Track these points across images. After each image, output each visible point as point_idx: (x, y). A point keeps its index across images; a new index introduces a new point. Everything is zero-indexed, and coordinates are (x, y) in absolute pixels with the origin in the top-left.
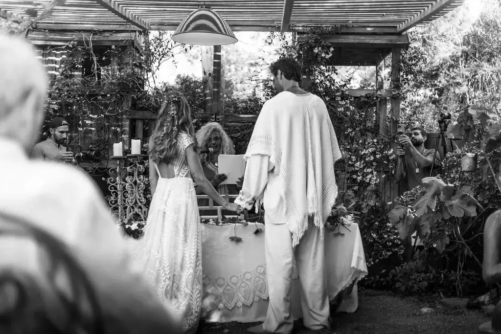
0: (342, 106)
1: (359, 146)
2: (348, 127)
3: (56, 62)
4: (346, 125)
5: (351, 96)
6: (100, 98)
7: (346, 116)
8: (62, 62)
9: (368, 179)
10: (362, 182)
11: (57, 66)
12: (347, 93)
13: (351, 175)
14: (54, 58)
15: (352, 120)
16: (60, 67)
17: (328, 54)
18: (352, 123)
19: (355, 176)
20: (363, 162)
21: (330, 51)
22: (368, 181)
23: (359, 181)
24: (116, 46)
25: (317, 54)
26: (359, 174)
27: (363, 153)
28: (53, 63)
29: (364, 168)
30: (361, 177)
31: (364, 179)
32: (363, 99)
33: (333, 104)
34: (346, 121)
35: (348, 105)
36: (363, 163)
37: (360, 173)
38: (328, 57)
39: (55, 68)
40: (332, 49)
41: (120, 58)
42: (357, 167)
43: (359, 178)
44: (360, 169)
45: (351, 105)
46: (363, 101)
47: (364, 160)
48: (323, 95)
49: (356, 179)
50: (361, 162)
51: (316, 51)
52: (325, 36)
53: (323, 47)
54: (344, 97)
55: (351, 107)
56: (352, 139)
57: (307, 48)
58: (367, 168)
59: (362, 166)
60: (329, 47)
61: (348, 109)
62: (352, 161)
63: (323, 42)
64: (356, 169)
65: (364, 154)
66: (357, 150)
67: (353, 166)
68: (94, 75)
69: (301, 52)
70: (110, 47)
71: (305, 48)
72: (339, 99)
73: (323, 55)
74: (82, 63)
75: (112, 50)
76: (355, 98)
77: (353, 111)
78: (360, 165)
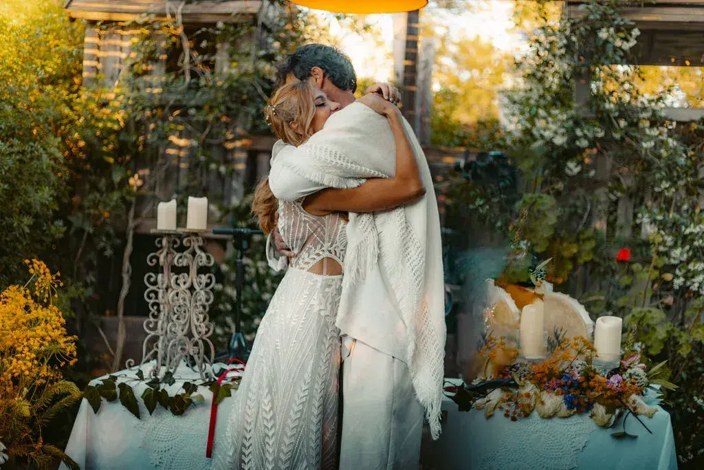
0: (651, 138)
1: (681, 216)
2: (661, 180)
3: (121, 49)
4: (658, 176)
5: (671, 121)
6: (192, 111)
7: (659, 157)
8: (132, 49)
9: (696, 285)
10: (684, 289)
11: (124, 55)
12: (663, 114)
13: (660, 274)
14: (118, 42)
15: (671, 166)
16: (128, 57)
17: (628, 41)
18: (671, 171)
19: (668, 277)
20: (687, 247)
21: (631, 35)
22: (695, 287)
23: (676, 287)
24: (225, 23)
25: (606, 42)
26: (677, 272)
27: (688, 231)
28: (116, 50)
29: (688, 261)
30: (682, 279)
31: (688, 283)
32: (694, 126)
33: (633, 134)
34: (659, 169)
35: (664, 137)
36: (688, 252)
37: (680, 270)
38: (627, 46)
39: (120, 59)
40: (636, 32)
41: (233, 43)
42: (674, 258)
43: (678, 282)
44: (681, 262)
45: (670, 136)
46: (695, 130)
47: (691, 245)
48: (615, 118)
49: (671, 282)
50: (683, 247)
51: (603, 34)
52: (624, 9)
53: (618, 30)
54: (656, 121)
55: (670, 140)
56: (668, 201)
57: (586, 29)
58: (696, 262)
59: (685, 256)
60: (629, 29)
61: (663, 143)
62: (665, 246)
63: (619, 19)
64: (673, 262)
65: (691, 233)
66: (676, 225)
67: (666, 254)
68: (183, 73)
69: (574, 39)
70: (214, 25)
71: (582, 29)
72: (647, 124)
73: (618, 43)
74: (167, 51)
75: (218, 29)
76: (679, 123)
77: (675, 149)
78: (682, 254)
